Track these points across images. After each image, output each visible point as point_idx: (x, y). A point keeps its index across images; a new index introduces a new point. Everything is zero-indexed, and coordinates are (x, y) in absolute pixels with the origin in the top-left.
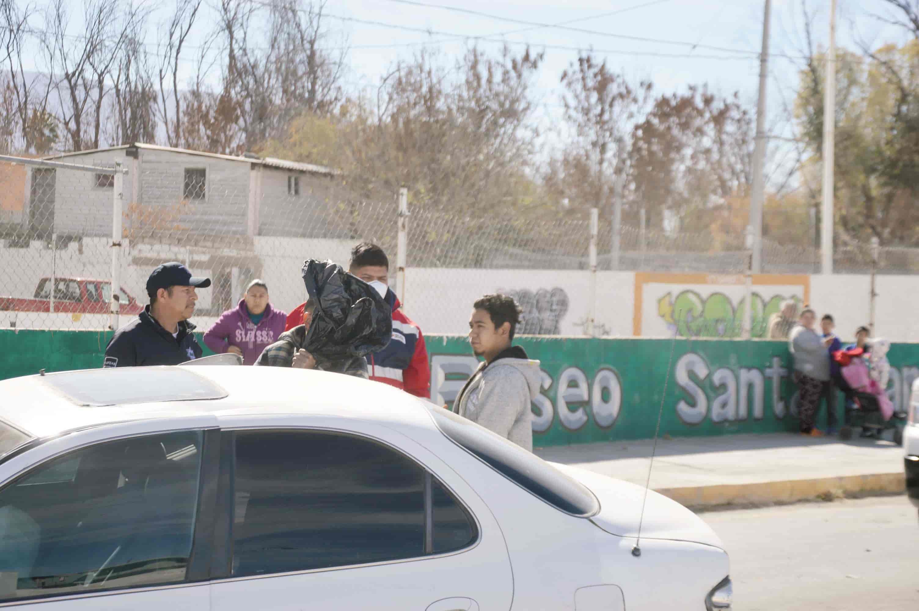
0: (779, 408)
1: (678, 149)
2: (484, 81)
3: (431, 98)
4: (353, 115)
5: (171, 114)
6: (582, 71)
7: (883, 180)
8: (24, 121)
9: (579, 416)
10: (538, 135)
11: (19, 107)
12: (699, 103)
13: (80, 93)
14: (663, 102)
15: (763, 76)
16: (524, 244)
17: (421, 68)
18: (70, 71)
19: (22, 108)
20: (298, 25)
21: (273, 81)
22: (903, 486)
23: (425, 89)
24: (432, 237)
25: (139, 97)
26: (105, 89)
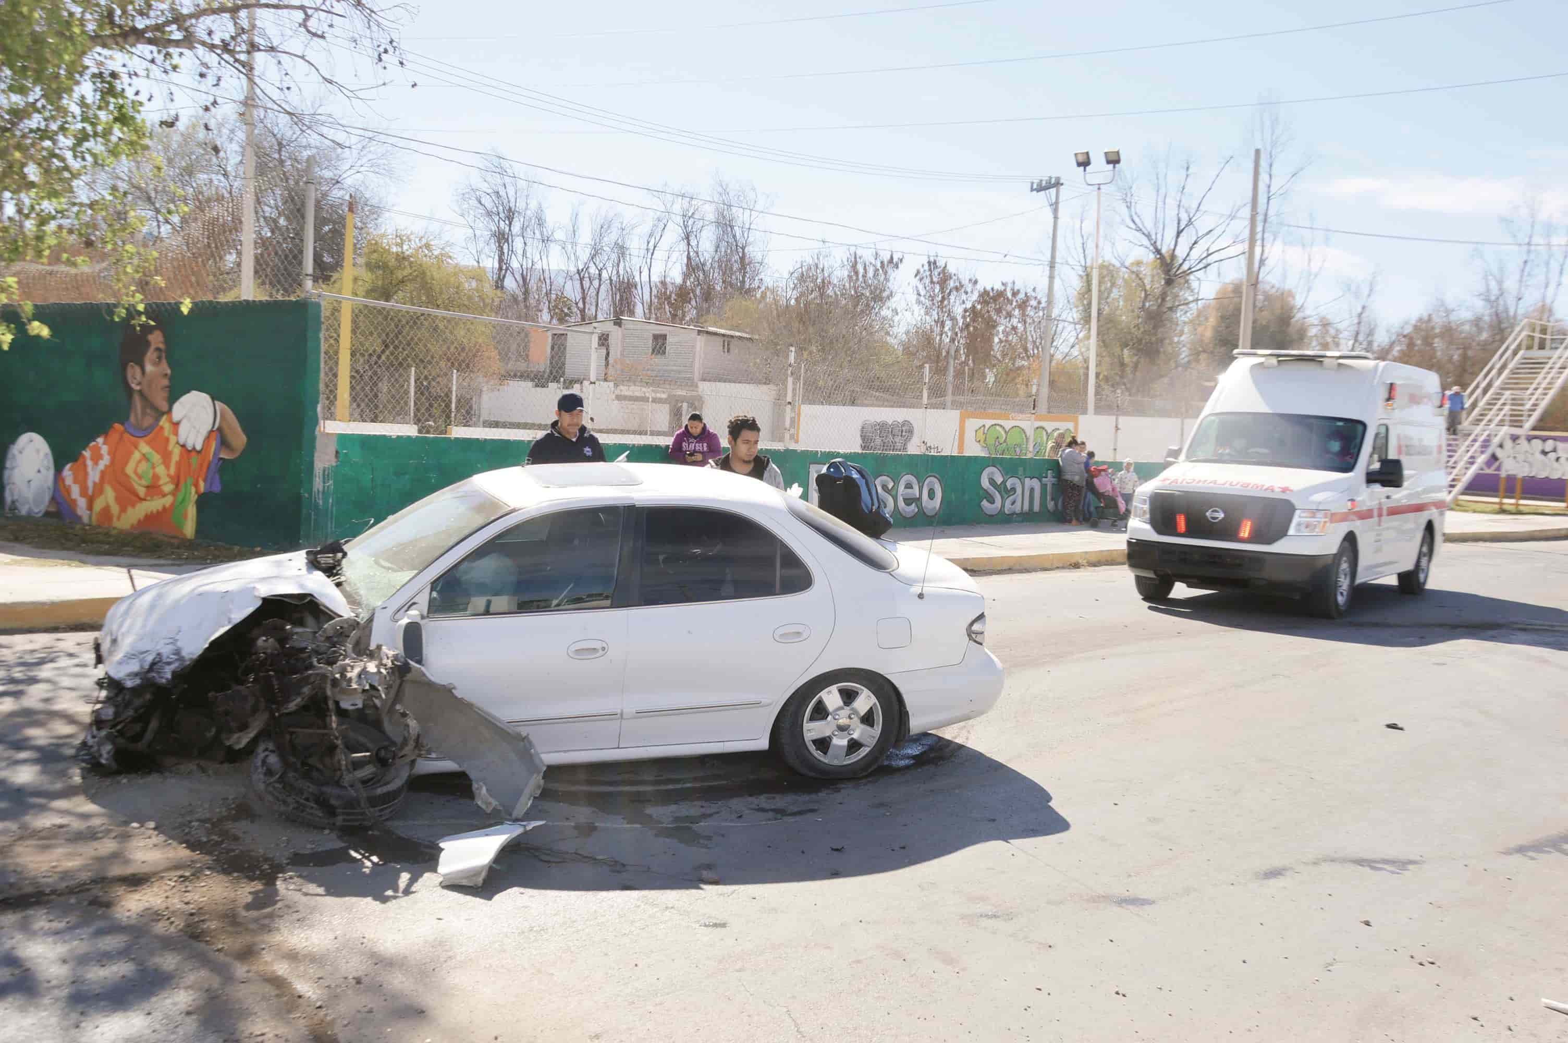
0: (1051, 505)
1: (994, 327)
2: (860, 276)
3: (824, 286)
4: (769, 298)
5: (647, 297)
6: (930, 270)
7: (1134, 351)
8: (549, 302)
9: (913, 508)
10: (897, 314)
11: (546, 293)
12: (1009, 295)
13: (586, 283)
14: (986, 293)
15: (1051, 278)
16: (886, 390)
17: (817, 266)
18: (580, 268)
19: (548, 294)
20: (734, 236)
21: (716, 275)
22: (1125, 560)
23: (819, 280)
24: (821, 383)
25: (625, 285)
26: (603, 280)
